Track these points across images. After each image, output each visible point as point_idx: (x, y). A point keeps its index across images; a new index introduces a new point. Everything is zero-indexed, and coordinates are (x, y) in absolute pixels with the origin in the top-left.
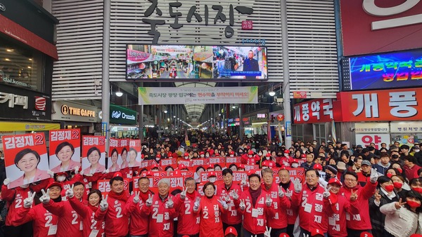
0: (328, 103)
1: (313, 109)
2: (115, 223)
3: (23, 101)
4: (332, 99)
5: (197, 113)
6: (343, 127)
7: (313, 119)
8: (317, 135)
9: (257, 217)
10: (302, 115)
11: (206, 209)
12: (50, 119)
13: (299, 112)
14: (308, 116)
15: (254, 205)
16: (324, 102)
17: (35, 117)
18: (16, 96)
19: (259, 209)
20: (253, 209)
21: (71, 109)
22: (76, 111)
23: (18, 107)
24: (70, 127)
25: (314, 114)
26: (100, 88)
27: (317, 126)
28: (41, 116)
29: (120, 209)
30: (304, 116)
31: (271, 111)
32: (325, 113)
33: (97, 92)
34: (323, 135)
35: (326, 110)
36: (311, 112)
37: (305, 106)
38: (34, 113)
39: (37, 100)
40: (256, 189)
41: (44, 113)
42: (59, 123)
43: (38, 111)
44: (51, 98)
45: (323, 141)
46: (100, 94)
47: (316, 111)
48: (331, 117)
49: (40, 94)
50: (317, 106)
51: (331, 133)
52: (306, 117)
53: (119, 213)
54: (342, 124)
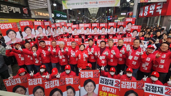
0: (160, 5)
1: (151, 9)
2: (44, 58)
3: (18, 10)
4: (164, 2)
5: (95, 14)
6: (165, 19)
7: (149, 15)
8: (149, 23)
9: (102, 59)
10: (144, 12)
11: (80, 55)
12: (31, 17)
13: (142, 11)
14: (147, 13)
15: (101, 55)
16: (158, 4)
17: (25, 17)
18: (15, 8)
19: (103, 56)
20: (100, 56)
21: (38, 13)
22: (41, 14)
23: (17, 13)
24: (40, 21)
25: (150, 12)
26: (46, 2)
27: (150, 18)
28: (27, 16)
29: (45, 53)
30: (145, 13)
31: (128, 11)
32: (157, 11)
33: (45, 4)
34: (153, 23)
35: (158, 9)
36: (149, 10)
37: (147, 8)
38: (24, 15)
39: (23, 9)
40: (103, 48)
41: (28, 15)
42: (34, 19)
43: (25, 14)
44: (29, 8)
45: (152, 26)
46: (47, 5)
47: (152, 10)
48: (160, 13)
49: (24, 7)
50: (153, 7)
51: (157, 22)
52: (145, 14)
53: (45, 55)
54: (165, 16)
